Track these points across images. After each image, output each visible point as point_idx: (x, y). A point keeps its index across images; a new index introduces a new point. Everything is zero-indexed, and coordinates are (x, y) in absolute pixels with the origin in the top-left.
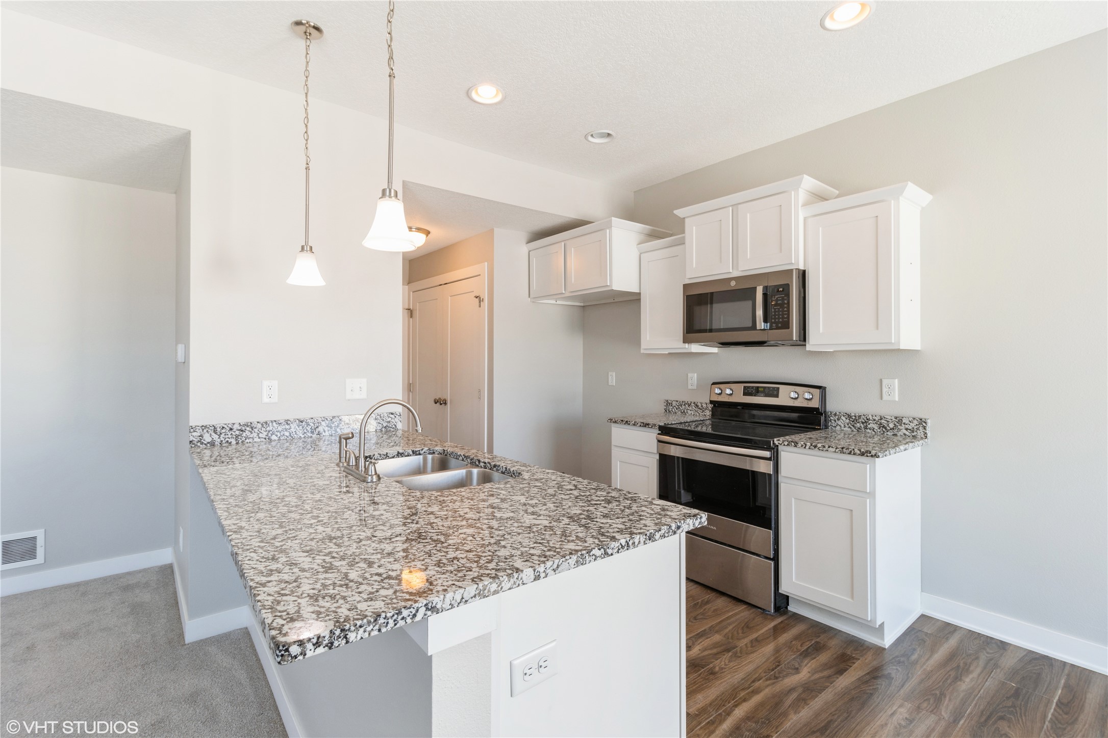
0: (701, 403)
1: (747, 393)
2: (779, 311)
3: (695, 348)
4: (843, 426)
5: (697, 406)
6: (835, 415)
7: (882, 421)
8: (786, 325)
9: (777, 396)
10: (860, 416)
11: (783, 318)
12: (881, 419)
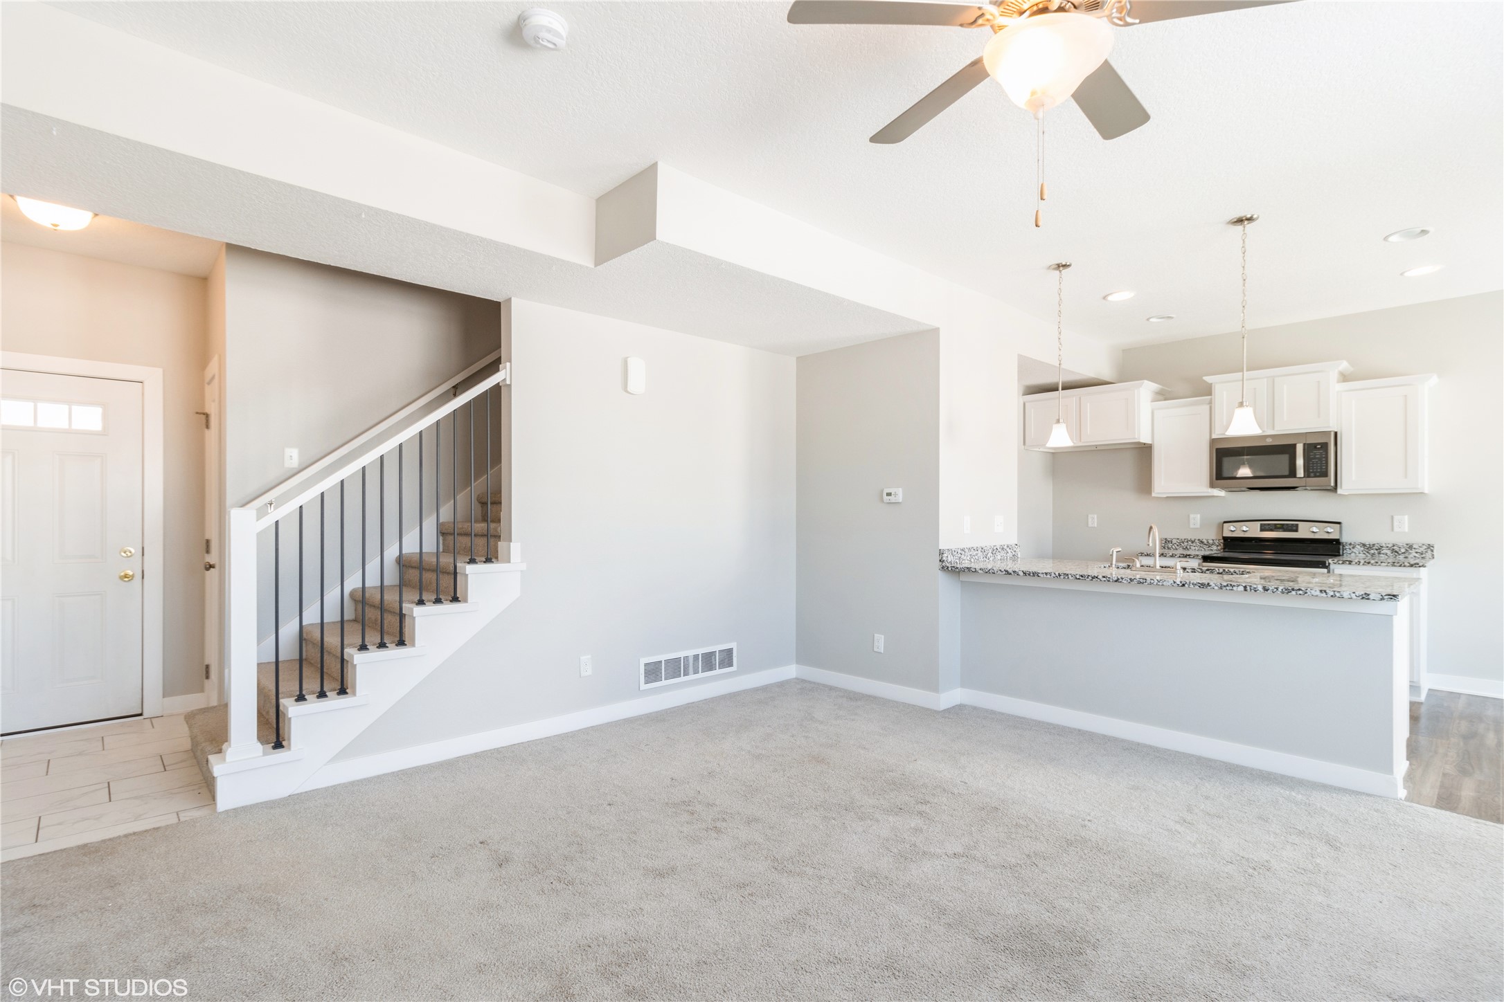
0: (1207, 540)
1: (1263, 529)
2: (1317, 463)
3: (1217, 492)
4: (1357, 552)
5: (1202, 542)
6: (1350, 544)
7: (1395, 547)
8: (1325, 474)
9: (1296, 531)
10: (1374, 545)
11: (1321, 468)
12: (1394, 546)
